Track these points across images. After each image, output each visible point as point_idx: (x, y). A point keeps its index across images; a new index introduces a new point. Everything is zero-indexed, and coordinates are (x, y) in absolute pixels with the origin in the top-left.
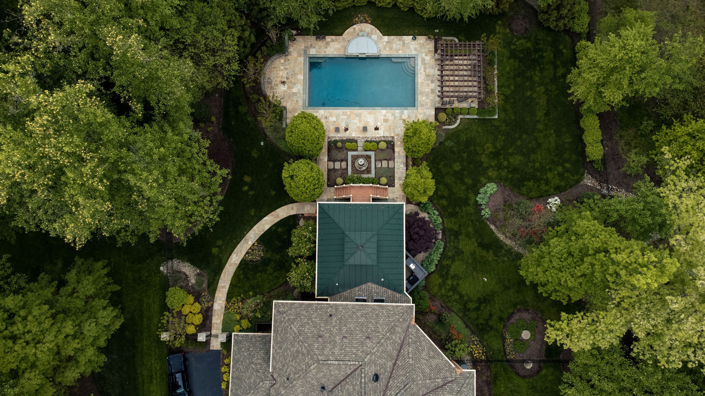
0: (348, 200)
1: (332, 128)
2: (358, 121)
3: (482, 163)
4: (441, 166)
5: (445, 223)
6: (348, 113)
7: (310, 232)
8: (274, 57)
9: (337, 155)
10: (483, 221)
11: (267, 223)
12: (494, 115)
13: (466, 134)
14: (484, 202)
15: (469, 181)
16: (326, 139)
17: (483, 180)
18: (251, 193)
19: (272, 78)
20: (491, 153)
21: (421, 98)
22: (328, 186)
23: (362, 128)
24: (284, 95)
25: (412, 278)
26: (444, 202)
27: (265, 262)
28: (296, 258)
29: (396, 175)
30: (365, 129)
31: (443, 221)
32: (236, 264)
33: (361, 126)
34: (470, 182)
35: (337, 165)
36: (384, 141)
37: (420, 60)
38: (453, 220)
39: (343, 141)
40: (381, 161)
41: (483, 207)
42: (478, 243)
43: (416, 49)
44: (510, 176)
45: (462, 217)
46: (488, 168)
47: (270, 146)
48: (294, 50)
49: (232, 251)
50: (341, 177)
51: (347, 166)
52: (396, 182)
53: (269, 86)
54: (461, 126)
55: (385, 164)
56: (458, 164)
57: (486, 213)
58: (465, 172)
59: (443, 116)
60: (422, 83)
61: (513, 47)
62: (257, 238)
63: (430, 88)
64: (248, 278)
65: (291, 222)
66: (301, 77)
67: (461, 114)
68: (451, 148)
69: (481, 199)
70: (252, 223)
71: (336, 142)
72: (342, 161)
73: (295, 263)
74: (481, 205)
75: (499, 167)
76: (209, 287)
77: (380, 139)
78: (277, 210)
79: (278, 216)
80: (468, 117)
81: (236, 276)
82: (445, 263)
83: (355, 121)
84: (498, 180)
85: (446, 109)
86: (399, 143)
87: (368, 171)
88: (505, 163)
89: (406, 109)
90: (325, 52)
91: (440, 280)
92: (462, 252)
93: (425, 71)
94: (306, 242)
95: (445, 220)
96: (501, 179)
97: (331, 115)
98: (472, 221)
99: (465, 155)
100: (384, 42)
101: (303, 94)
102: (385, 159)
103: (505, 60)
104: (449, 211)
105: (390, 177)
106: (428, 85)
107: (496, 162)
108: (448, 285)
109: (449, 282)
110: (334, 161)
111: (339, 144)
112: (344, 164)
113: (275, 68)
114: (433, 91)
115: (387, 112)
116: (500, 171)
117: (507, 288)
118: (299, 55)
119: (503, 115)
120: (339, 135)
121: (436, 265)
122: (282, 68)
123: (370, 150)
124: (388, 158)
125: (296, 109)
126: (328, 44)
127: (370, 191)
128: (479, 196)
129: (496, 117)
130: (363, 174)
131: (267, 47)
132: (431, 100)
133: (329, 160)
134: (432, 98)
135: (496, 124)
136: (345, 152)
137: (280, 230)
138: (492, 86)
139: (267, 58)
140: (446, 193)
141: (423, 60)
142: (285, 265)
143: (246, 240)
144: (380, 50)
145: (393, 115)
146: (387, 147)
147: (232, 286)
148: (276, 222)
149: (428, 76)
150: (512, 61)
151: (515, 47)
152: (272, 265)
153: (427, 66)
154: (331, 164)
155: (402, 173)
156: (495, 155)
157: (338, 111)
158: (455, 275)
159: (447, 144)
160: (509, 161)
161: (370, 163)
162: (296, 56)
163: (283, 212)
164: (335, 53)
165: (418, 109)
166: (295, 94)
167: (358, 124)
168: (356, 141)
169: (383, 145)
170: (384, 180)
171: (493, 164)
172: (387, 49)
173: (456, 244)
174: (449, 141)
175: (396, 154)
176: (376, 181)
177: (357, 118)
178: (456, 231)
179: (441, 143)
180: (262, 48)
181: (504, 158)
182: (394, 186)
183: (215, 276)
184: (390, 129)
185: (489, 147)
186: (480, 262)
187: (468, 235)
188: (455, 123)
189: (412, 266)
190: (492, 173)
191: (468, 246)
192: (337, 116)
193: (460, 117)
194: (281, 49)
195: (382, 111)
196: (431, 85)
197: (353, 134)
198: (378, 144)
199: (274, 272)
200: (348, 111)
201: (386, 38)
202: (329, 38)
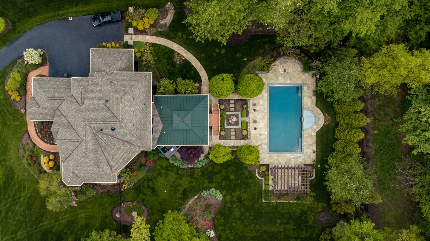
0: (211, 112)
1: (256, 102)
2: (260, 117)
3: (235, 192)
4: (232, 167)
5: (198, 169)
6: (265, 111)
7: (191, 91)
8: (301, 65)
9: (239, 105)
10: (199, 191)
11: (197, 64)
12: (264, 200)
13: (252, 183)
14: (211, 192)
15: (223, 184)
16: (249, 98)
17: (224, 192)
18: (215, 54)
19: (287, 63)
20: (241, 198)
21: (275, 156)
22: (219, 100)
23: (255, 119)
24: (277, 71)
25: (165, 150)
26: (210, 169)
27: (173, 64)
28: (176, 83)
29: (227, 140)
30: (255, 122)
31: (199, 168)
32: (172, 47)
33: (257, 119)
35: (232, 105)
36: (247, 133)
37: (300, 155)
38: (200, 174)
39: (247, 108)
40: (235, 132)
42: (186, 188)
43: (307, 153)
44: (227, 208)
45: (202, 179)
46: (231, 195)
47: (244, 64)
48: (306, 77)
49: (180, 45)
50: (225, 108)
51: (232, 111)
52: (222, 140)
53: (283, 62)
54: (257, 180)
55: (233, 134)
56: (234, 178)
57: (204, 193)
58: (229, 182)
59: (263, 169)
60: (285, 156)
61: (309, 213)
62: (187, 59)
63: (282, 162)
64: (164, 55)
65: (197, 78)
66: (288, 81)
67: (265, 180)
68: (244, 174)
69: (213, 190)
70: (196, 56)
71: (247, 104)
72: (235, 108)
73: (173, 82)
74: (209, 191)
75: (232, 202)
76: (159, 32)
77: (249, 131)
78: (204, 70)
79: (201, 71)
80: (263, 184)
81: (165, 48)
82: (175, 169)
84: (224, 201)
85: (268, 171)
86: (246, 142)
87: (229, 124)
88: (234, 206)
89: (268, 147)
90: (305, 96)
91: (164, 166)
92: (181, 179)
93: (292, 158)
94: (185, 88)
95: (199, 170)
96: (225, 203)
97: (264, 101)
98: (199, 185)
99: (239, 182)
100: (312, 133)
101: (278, 83)
102: (236, 134)
103: (300, 208)
104: (205, 172)
105: (225, 137)
106: (284, 160)
107: (235, 200)
108: (162, 171)
109: (164, 171)
110: (234, 103)
111: (245, 106)
112: (233, 109)
113: (294, 65)
114: (280, 163)
115: (266, 135)
116: (230, 203)
117: (161, 204)
118: (303, 80)
119: (265, 205)
120: (251, 106)
121: (173, 164)
122: (294, 70)
123: (242, 125)
124: (237, 136)
125: (268, 79)
126: (310, 98)
127: (216, 125)
128: (214, 190)
129: (263, 201)
130: (227, 121)
131: (307, 60)
132: (274, 162)
133: (235, 100)
134: (275, 162)
135: (259, 201)
136: (241, 110)
137: (193, 72)
138: (282, 199)
139: (300, 60)
140: (216, 170)
141: (300, 157)
142: (172, 76)
143: (186, 52)
144: (306, 131)
145: (264, 139)
146: (244, 135)
147: (159, 46)
148: (197, 69)
149: (290, 160)
150: (300, 212)
152: (172, 69)
153: (296, 160)
154: (233, 102)
155: (228, 144)
156: (240, 200)
157: (267, 105)
158: (167, 175)
159: (246, 171)
160: (236, 208)
161: (234, 125)
162: (302, 78)
163: (203, 74)
164: (304, 103)
165: (268, 154)
166: (277, 78)
167: (258, 118)
168: (247, 116)
169: (245, 133)
170: (223, 133)
171: (234, 198)
172: (307, 135)
173: (185, 175)
174: (248, 172)
175: (239, 141)
176: (222, 128)
177: (262, 117)
178: (193, 176)
179: (246, 168)
180: (306, 57)
181: (238, 205)
182: (219, 139)
183: (165, 36)
184: (255, 137)
185: (244, 197)
186: (175, 189)
187: (191, 182)
188: (259, 176)
189: (172, 150)
190: (228, 198)
191: (185, 182)
192: (263, 105)
193: (263, 180)
194: (307, 68)
195: (267, 132)
196: (284, 162)
197: (252, 114)
198: (245, 130)
199: (168, 70)
200: (267, 111)
201: (314, 134)
202: (314, 98)
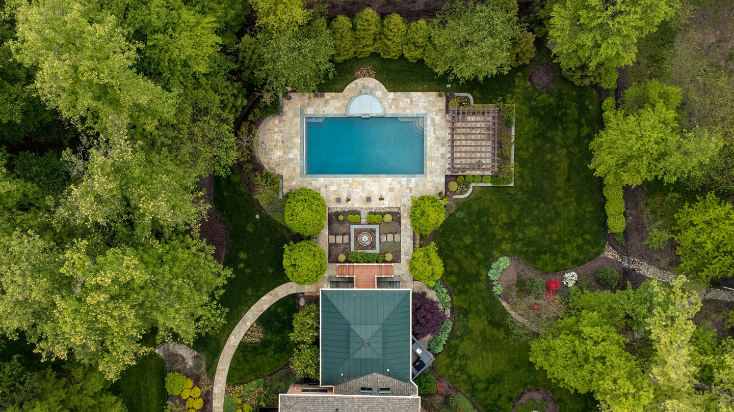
0: (350, 281)
1: (333, 198)
2: (361, 190)
3: (494, 235)
4: (450, 239)
5: (454, 300)
6: (351, 181)
7: (313, 319)
8: (268, 118)
9: (338, 228)
10: (494, 298)
11: (266, 302)
12: (509, 183)
13: (479, 204)
14: (496, 278)
15: (480, 255)
16: (327, 210)
17: (495, 253)
18: (248, 271)
19: (265, 142)
20: (505, 224)
21: (430, 165)
22: (330, 262)
23: (365, 198)
24: (280, 161)
25: (418, 363)
26: (454, 279)
27: (265, 344)
28: (299, 343)
29: (402, 249)
30: (369, 199)
31: (452, 298)
32: (235, 346)
33: (364, 195)
34: (482, 256)
35: (339, 239)
36: (389, 213)
37: (429, 120)
38: (463, 297)
39: (345, 213)
40: (386, 234)
41: (495, 283)
42: (489, 321)
43: (425, 108)
44: (525, 249)
45: (472, 294)
46: (501, 240)
47: (265, 218)
48: (290, 109)
49: (230, 333)
50: (343, 252)
51: (350, 240)
52: (402, 257)
53: (263, 151)
54: (473, 195)
55: (390, 237)
56: (469, 237)
57: (498, 289)
58: (477, 245)
59: (453, 186)
60: (431, 146)
61: (533, 103)
62: (256, 319)
63: (440, 152)
64: (247, 361)
65: (290, 304)
66: (298, 141)
67: (473, 182)
68: (462, 219)
69: (493, 274)
70: (250, 304)
71: (337, 214)
72: (344, 234)
73: (297, 349)
74: (493, 281)
75: (514, 239)
76: (207, 370)
77: (385, 210)
78: (276, 289)
79: (277, 295)
80: (481, 185)
81: (236, 360)
82: (453, 342)
83: (357, 190)
84: (512, 254)
85: (457, 176)
86: (406, 215)
87: (372, 246)
88: (520, 235)
89: (414, 177)
90: (324, 112)
91: (448, 361)
92: (471, 332)
93: (435, 133)
94: (309, 328)
95: (454, 297)
96: (515, 252)
97: (332, 183)
98: (483, 298)
99: (477, 227)
100: (390, 99)
101: (301, 160)
102: (391, 233)
103: (524, 118)
104: (458, 287)
105: (396, 252)
106: (438, 149)
107: (510, 234)
108: (456, 365)
109: (457, 362)
110: (336, 235)
111: (341, 218)
112: (346, 238)
113: (269, 130)
114: (443, 156)
115: (393, 180)
116: (515, 244)
117: (517, 368)
118: (295, 115)
119: (519, 183)
120: (340, 206)
121: (444, 345)
122: (277, 130)
123: (375, 223)
124: (393, 232)
125: (293, 177)
126: (327, 102)
127: (375, 271)
128: (491, 271)
129: (512, 185)
130: (367, 249)
131: (260, 109)
132: (441, 166)
133: (330, 234)
134: (442, 164)
135: (512, 192)
136: (347, 225)
137: (279, 310)
138: (508, 153)
139: (256, 123)
140: (456, 269)
141: (433, 120)
142: (286, 348)
143: (244, 321)
144: (385, 110)
145: (400, 183)
146: (393, 219)
147: (232, 369)
148: (275, 302)
149: (437, 138)
150: (532, 119)
151: (536, 103)
152: (272, 347)
153: (437, 127)
154: (332, 238)
155: (409, 247)
156: (510, 226)
157: (338, 179)
158: (463, 355)
159: (457, 215)
160: (524, 233)
161: (374, 237)
162: (292, 116)
163: (282, 291)
164: (335, 113)
165: (426, 176)
166: (291, 160)
167: (361, 194)
168: (358, 213)
169: (388, 218)
170: (389, 257)
171: (507, 236)
172: (393, 108)
173: (465, 323)
174: (460, 212)
175: (403, 227)
176: (379, 259)
177: (360, 187)
178: (466, 309)
179: (451, 215)
180: (255, 110)
181: (519, 229)
182: (400, 262)
183: (214, 359)
184: (396, 198)
185: (504, 218)
186: (490, 342)
187: (478, 313)
188: (466, 192)
189: (419, 351)
190: (505, 246)
191: (478, 324)
192: (339, 185)
193: (473, 185)
194: (275, 109)
195: (387, 179)
196: (441, 149)
197: (356, 204)
198: (383, 217)
199: (275, 354)
200: (350, 179)
201: (391, 95)
202: (328, 95)
